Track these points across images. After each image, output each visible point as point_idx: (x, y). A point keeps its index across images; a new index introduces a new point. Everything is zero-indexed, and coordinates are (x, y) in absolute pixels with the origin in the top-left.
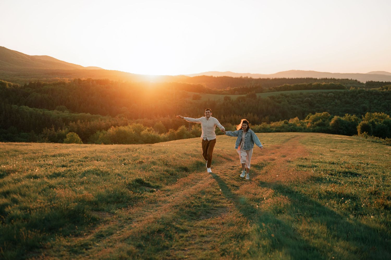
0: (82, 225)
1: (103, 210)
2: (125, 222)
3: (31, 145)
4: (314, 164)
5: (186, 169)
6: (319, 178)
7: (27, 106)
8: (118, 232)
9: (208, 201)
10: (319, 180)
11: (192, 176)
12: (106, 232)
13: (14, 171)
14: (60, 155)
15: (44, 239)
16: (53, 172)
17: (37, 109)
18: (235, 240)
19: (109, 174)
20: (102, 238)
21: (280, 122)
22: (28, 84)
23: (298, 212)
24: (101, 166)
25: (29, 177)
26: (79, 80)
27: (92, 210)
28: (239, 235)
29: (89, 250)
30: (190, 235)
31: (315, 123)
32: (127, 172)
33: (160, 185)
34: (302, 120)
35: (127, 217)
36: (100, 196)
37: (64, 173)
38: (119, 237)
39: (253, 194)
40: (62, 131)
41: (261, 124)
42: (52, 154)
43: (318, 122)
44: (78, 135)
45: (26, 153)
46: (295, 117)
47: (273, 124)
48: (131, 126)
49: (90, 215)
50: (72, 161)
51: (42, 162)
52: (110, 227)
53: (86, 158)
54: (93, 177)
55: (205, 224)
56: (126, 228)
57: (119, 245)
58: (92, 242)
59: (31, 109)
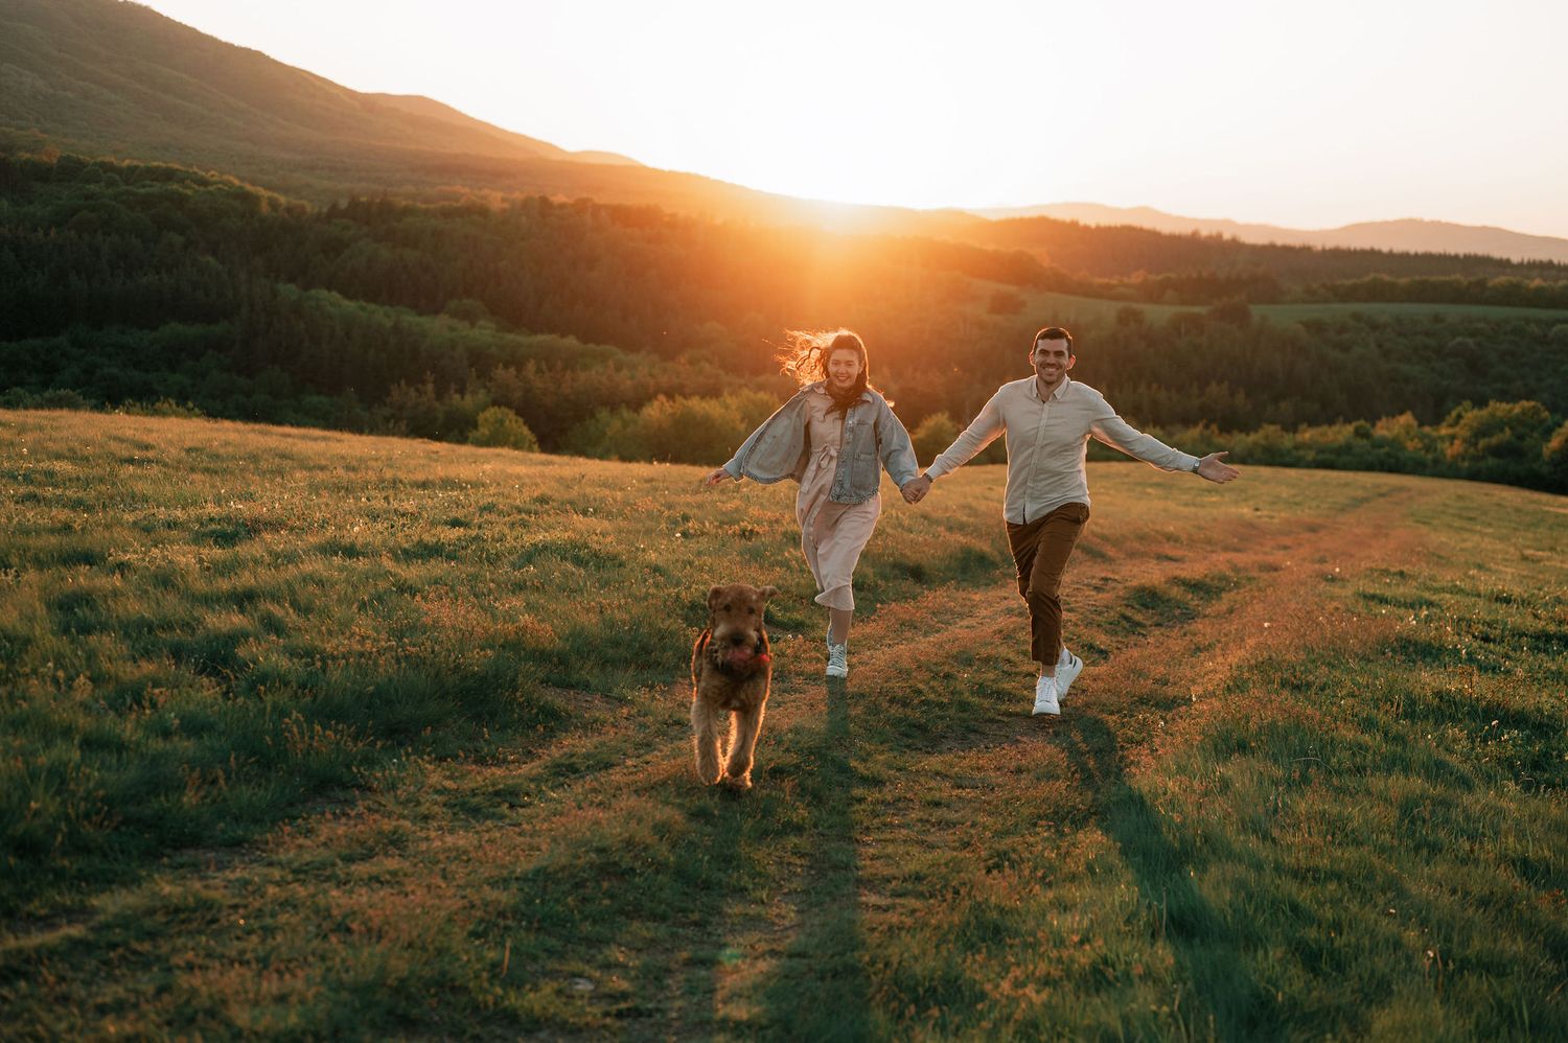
0: (504, 728)
1: (587, 686)
2: (658, 733)
3: (339, 441)
4: (1427, 595)
5: (917, 574)
6: (1430, 644)
7: (335, 295)
8: (629, 762)
9: (981, 690)
10: (1431, 653)
11: (937, 597)
12: (587, 756)
13: (275, 525)
14: (448, 484)
15: (369, 761)
16: (416, 539)
17: (372, 307)
18: (1050, 827)
19: (620, 565)
20: (573, 776)
21: (1336, 428)
22: (343, 204)
23: (1306, 755)
24: (597, 532)
25: (330, 549)
26: (544, 201)
27: (545, 682)
28: (1069, 813)
29: (521, 811)
30: (889, 798)
31: (1482, 443)
32: (691, 563)
33: (808, 621)
34: (1430, 425)
35: (670, 716)
36: (580, 635)
37: (455, 544)
38: (632, 777)
39: (1156, 681)
40: (463, 398)
41: (1256, 431)
42: (420, 477)
43: (1494, 440)
44: (521, 420)
45: (322, 468)
46: (1402, 412)
47: (1307, 435)
48: (732, 402)
49: (535, 696)
50: (489, 508)
51: (379, 504)
52: (603, 744)
53: (543, 500)
54: (559, 569)
55: (952, 766)
56: (661, 751)
57: (628, 802)
58: (532, 786)
59: (350, 306)
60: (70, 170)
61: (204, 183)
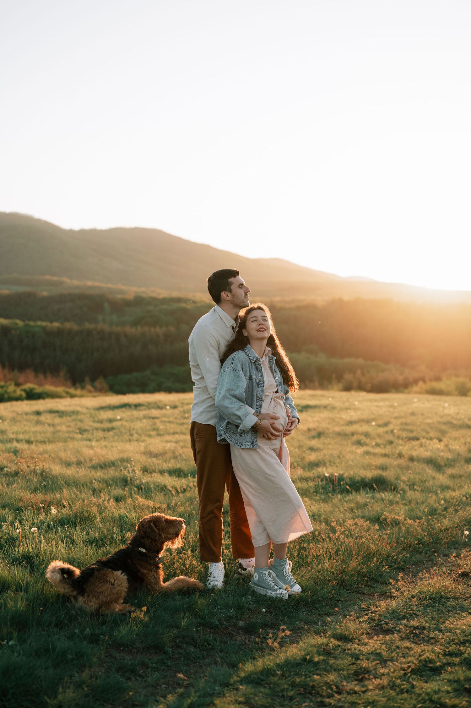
26: (341, 300)
60: (139, 301)
61: (194, 302)
